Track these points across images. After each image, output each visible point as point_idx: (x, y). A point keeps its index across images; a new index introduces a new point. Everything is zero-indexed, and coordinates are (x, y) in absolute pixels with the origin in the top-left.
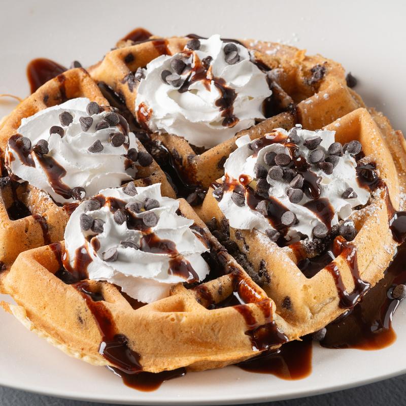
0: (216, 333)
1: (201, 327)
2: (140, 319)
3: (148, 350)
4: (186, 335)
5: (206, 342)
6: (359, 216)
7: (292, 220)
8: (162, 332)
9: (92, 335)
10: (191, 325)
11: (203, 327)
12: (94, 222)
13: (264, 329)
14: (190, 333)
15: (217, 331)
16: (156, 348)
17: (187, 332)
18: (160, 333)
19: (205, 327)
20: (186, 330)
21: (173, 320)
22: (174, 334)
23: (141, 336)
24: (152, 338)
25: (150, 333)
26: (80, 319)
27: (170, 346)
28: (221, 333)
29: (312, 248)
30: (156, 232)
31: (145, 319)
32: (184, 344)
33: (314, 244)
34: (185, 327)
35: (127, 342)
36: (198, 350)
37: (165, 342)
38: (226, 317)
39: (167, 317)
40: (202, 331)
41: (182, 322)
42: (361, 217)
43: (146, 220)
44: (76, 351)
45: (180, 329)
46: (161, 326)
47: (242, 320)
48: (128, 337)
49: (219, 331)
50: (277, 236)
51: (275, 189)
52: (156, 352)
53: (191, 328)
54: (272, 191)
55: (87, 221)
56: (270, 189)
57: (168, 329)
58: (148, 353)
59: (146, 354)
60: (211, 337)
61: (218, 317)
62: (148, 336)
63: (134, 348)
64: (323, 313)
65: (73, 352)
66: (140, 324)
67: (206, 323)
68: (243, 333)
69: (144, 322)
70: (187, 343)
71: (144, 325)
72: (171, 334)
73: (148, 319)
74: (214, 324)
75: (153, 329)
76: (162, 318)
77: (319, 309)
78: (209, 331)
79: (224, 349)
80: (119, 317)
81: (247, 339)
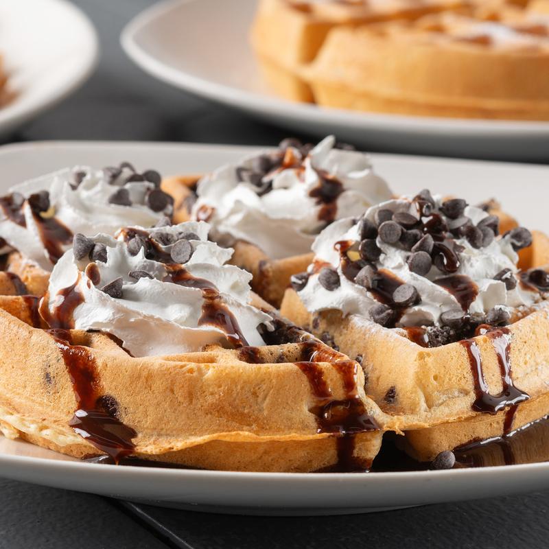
0: (260, 400)
1: (236, 386)
2: (139, 367)
3: (148, 422)
4: (210, 399)
5: (242, 414)
6: (519, 311)
7: (410, 294)
8: (172, 391)
9: (63, 402)
10: (219, 381)
11: (239, 387)
12: (94, 245)
13: (341, 408)
14: (217, 396)
15: (261, 396)
16: (161, 419)
17: (212, 394)
18: (168, 393)
19: (242, 388)
20: (211, 390)
21: (191, 371)
22: (191, 396)
23: (138, 398)
24: (156, 401)
25: (153, 393)
26: (47, 376)
27: (184, 416)
28: (267, 401)
29: (440, 339)
30: (188, 268)
31: (147, 368)
32: (207, 414)
33: (442, 333)
34: (209, 385)
35: (115, 410)
36: (228, 427)
37: (176, 409)
38: (278, 376)
39: (182, 367)
40: (238, 394)
41: (206, 376)
42: (522, 314)
43: (175, 253)
44: (33, 422)
45: (202, 387)
46: (172, 381)
47: (304, 383)
48: (118, 400)
49: (265, 398)
50: (389, 314)
51: (389, 257)
52: (160, 427)
53: (220, 386)
54: (384, 259)
55: (83, 241)
56: (382, 257)
57: (183, 387)
58: (147, 428)
59: (144, 429)
60: (251, 406)
61: (265, 374)
62: (149, 397)
63: (126, 420)
64: (447, 409)
65: (27, 423)
66: (139, 377)
67: (244, 382)
68: (305, 409)
69: (145, 373)
70: (211, 413)
71: (145, 378)
72: (187, 395)
73: (152, 368)
74: (258, 385)
75: (158, 385)
76: (175, 367)
77: (440, 401)
78: (249, 394)
79: (270, 428)
80: (106, 365)
81: (311, 419)
